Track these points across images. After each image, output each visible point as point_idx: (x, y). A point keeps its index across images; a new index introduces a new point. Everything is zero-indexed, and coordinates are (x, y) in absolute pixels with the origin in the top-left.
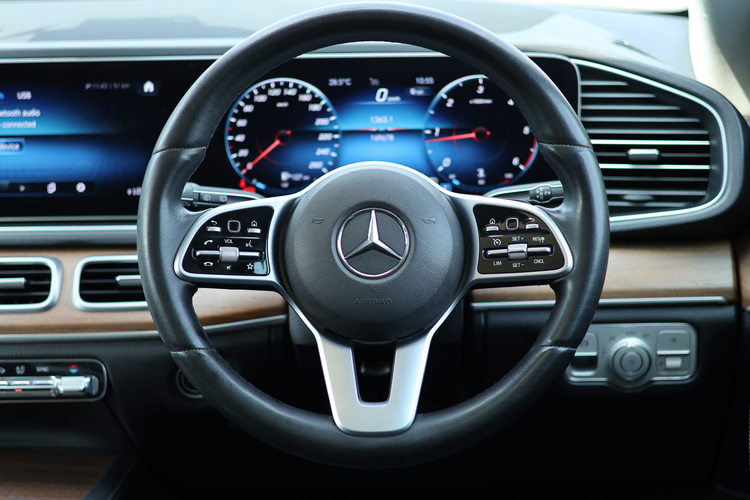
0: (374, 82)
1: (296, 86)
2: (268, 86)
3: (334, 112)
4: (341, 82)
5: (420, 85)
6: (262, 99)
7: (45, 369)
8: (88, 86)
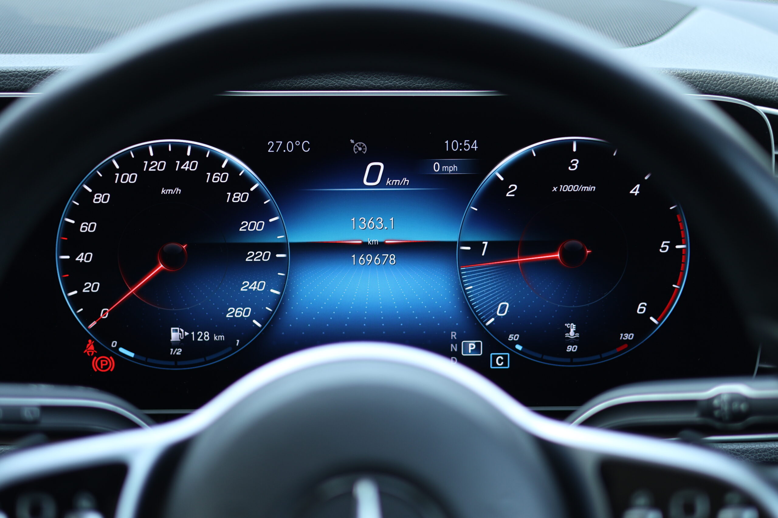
0: (359, 147)
1: (198, 153)
2: (142, 153)
3: (276, 206)
4: (290, 147)
5: (451, 154)
6: (130, 178)
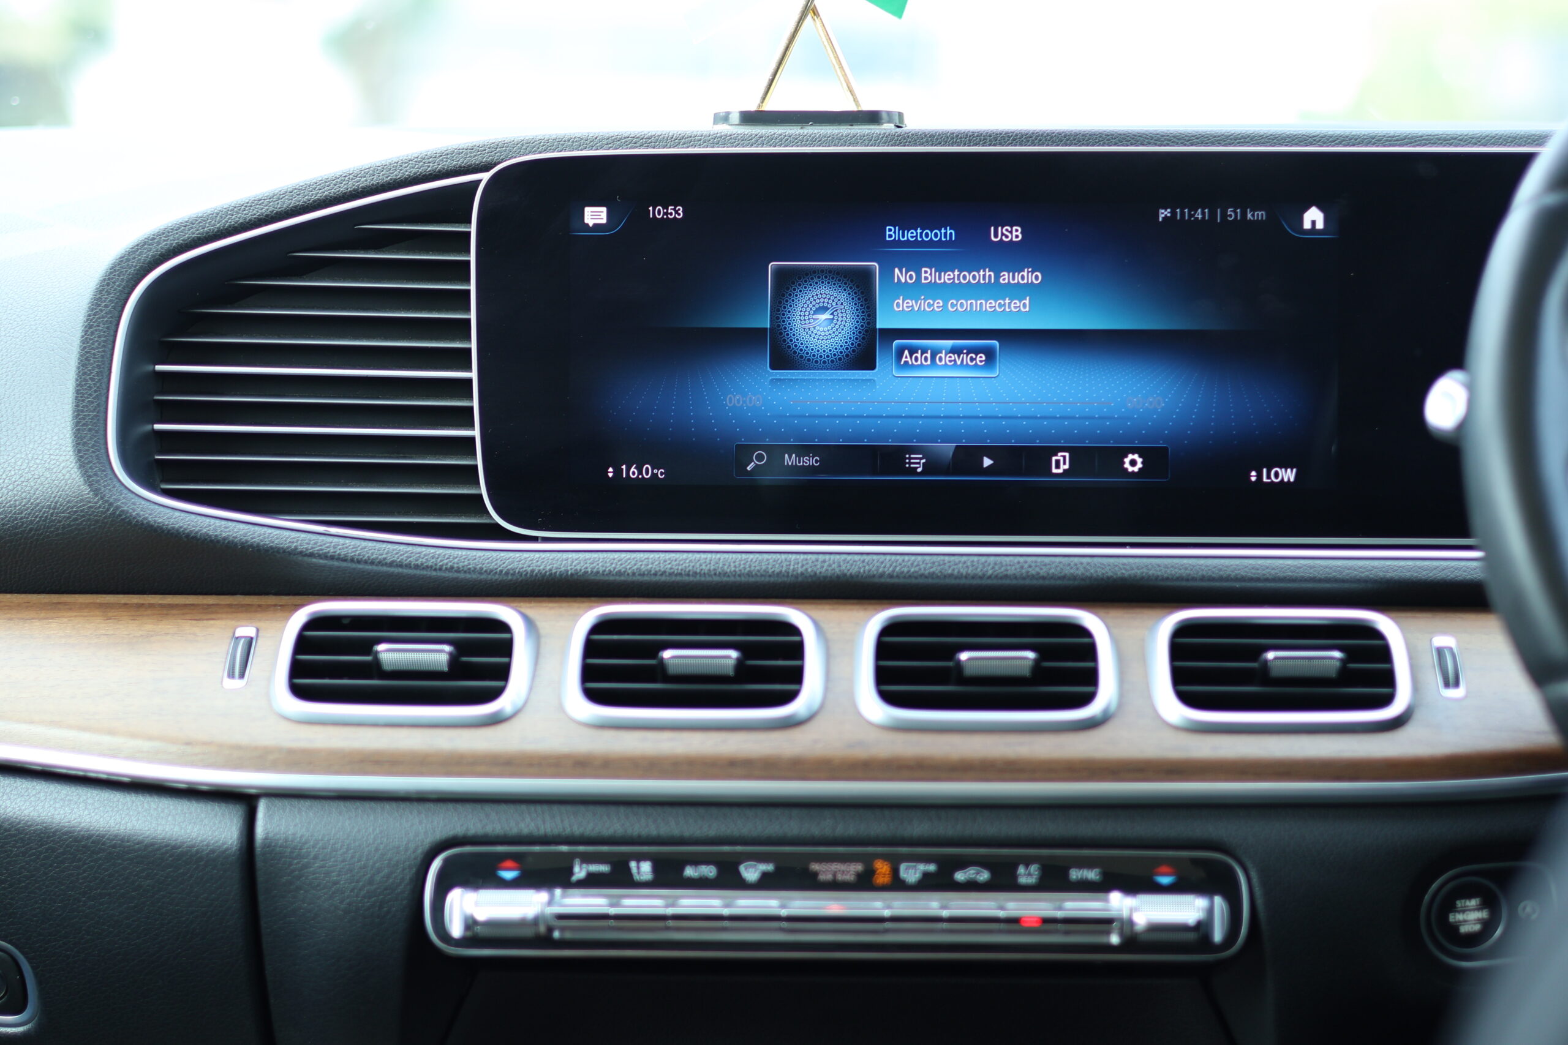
7: (1092, 875)
8: (1164, 213)
